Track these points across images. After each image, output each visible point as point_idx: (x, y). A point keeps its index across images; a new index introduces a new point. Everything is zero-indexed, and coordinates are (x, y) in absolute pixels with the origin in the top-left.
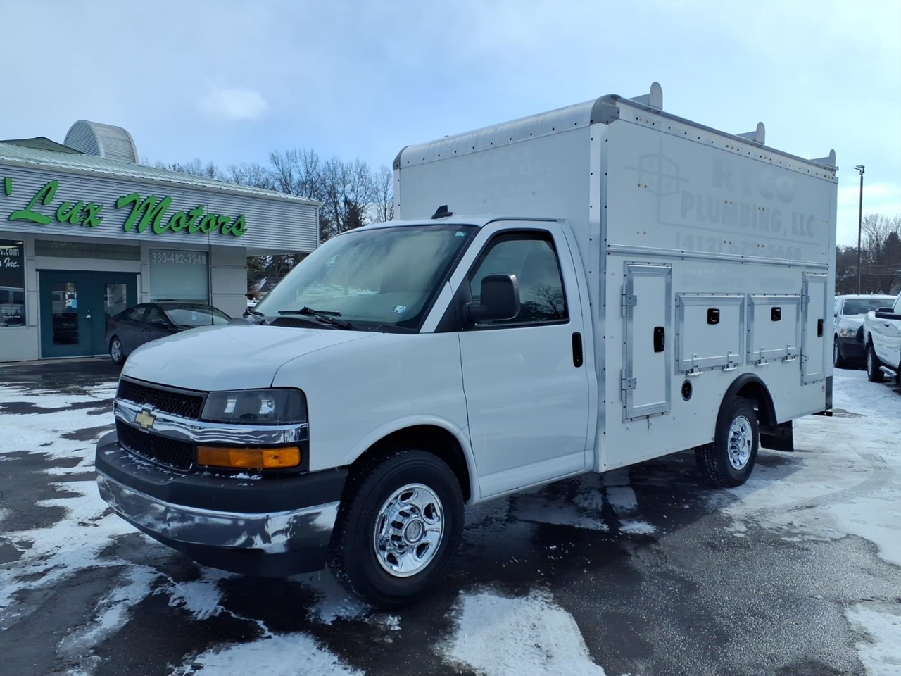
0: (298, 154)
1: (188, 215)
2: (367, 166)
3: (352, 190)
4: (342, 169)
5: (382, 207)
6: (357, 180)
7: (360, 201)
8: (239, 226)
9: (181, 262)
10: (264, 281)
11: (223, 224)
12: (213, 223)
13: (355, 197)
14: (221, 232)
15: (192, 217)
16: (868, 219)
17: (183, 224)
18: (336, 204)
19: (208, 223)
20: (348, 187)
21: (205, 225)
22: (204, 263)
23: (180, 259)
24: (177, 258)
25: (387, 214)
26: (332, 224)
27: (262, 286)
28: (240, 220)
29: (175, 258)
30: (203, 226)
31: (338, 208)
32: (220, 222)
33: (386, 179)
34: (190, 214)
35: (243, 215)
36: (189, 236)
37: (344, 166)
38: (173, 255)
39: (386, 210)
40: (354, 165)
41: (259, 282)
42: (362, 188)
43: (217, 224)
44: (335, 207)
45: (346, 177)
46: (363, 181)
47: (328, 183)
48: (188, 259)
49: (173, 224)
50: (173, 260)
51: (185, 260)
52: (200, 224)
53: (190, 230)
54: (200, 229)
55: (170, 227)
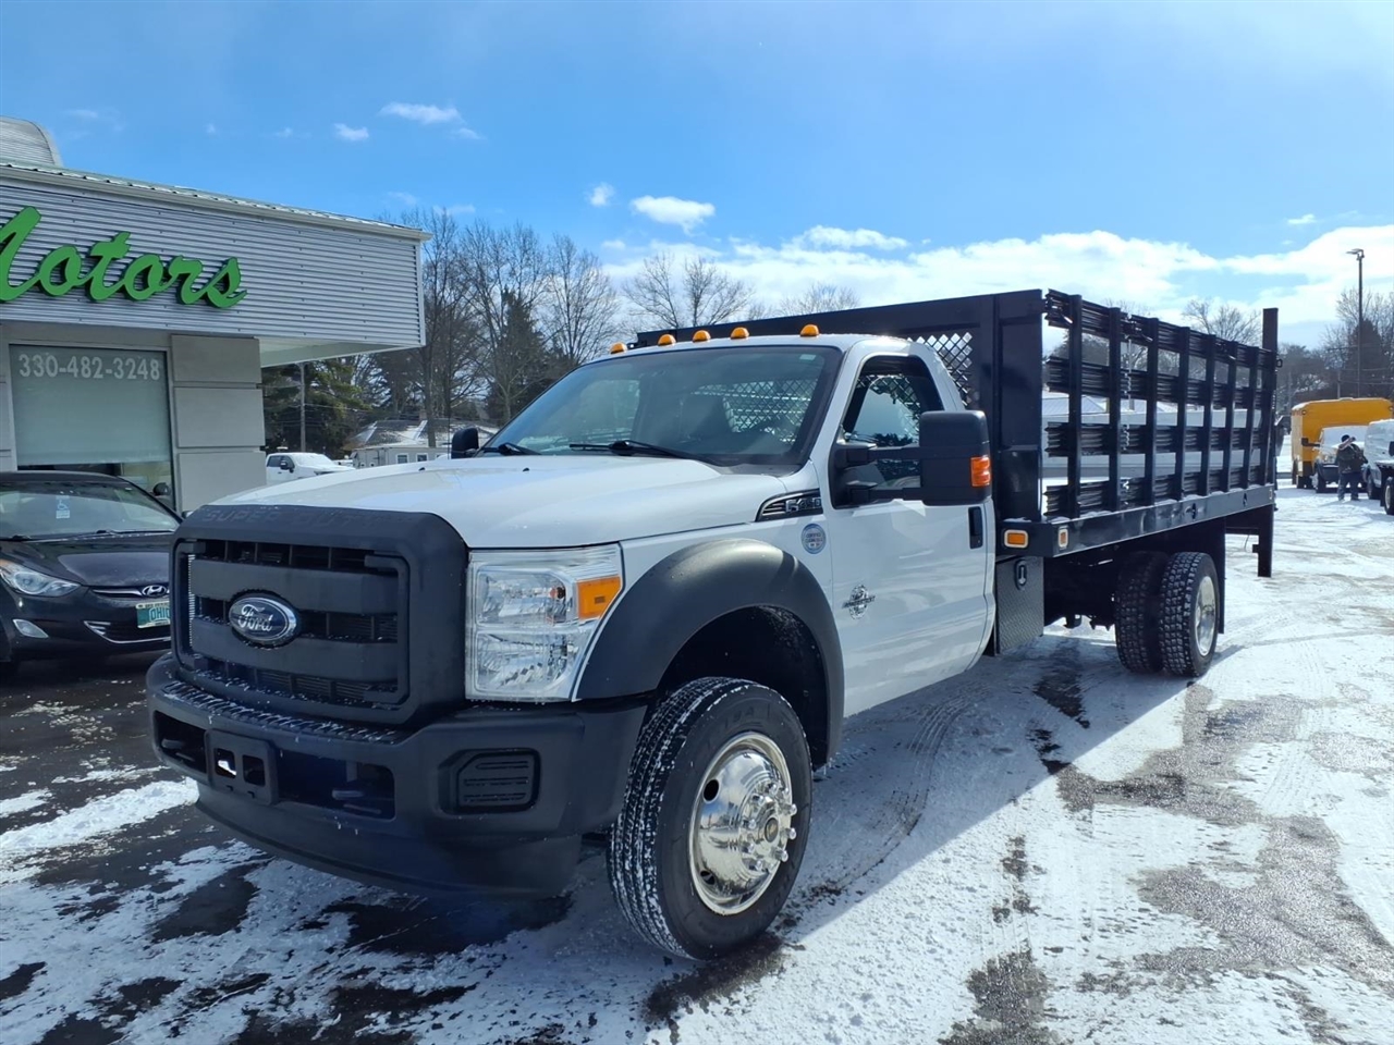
0: (421, 217)
1: (88, 255)
2: (535, 234)
3: (512, 273)
4: (493, 240)
5: (561, 300)
6: (518, 257)
7: (526, 292)
8: (225, 283)
9: (98, 375)
10: (373, 428)
11: (183, 278)
12: (155, 277)
13: (517, 285)
14: (179, 300)
15: (98, 259)
16: (1348, 296)
17: (74, 275)
18: (487, 301)
19: (145, 273)
20: (506, 268)
21: (136, 283)
22: (156, 378)
23: (95, 368)
24: (85, 367)
25: (571, 311)
26: (483, 334)
27: (370, 435)
28: (227, 269)
29: (80, 367)
30: (129, 282)
31: (490, 305)
32: (174, 272)
33: (565, 254)
34: (93, 253)
35: (235, 258)
36: (94, 307)
37: (496, 235)
38: (74, 359)
39: (568, 305)
40: (513, 232)
41: (366, 429)
42: (527, 269)
43: (167, 277)
44: (486, 303)
45: (501, 253)
46: (528, 259)
47: (472, 264)
48: (115, 370)
49: (45, 277)
50: (75, 370)
51: (109, 371)
52: (121, 277)
53: (95, 292)
54: (123, 290)
55: (39, 284)
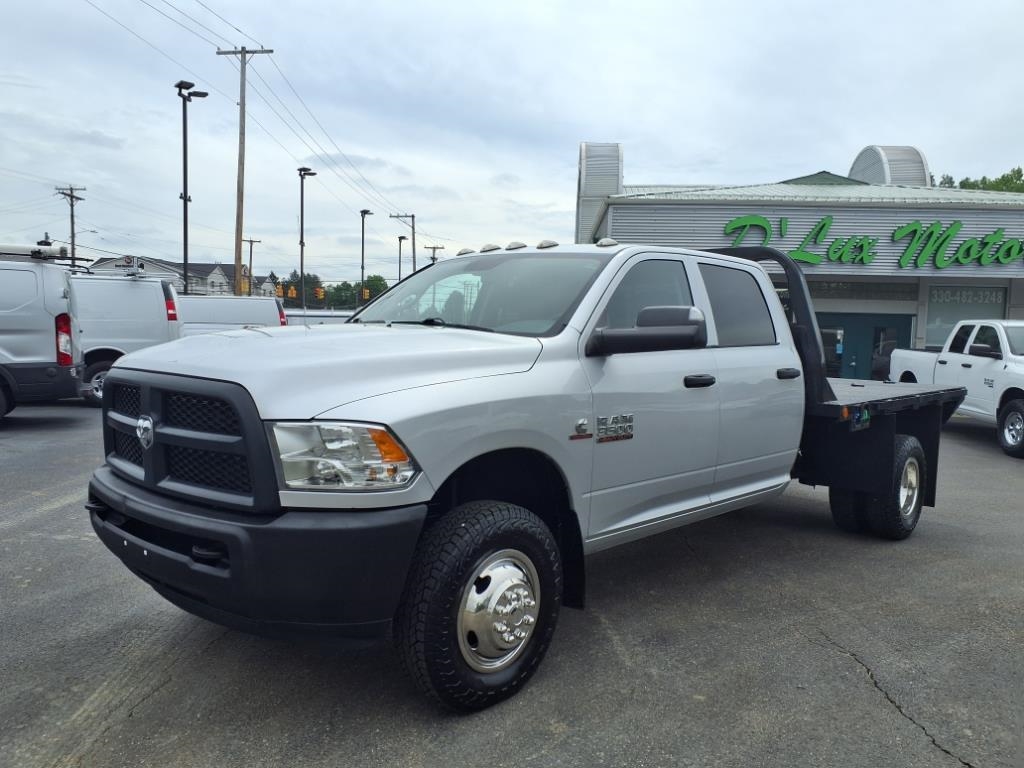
1: (982, 242)
9: (970, 301)
12: (1015, 250)
15: (987, 244)
17: (974, 254)
19: (1010, 249)
21: (1004, 255)
22: (1000, 302)
23: (968, 297)
24: (964, 296)
29: (961, 296)
30: (1001, 254)
34: (985, 241)
36: (981, 268)
38: (959, 293)
43: (1021, 250)
48: (979, 297)
49: (960, 256)
50: (958, 299)
51: (975, 299)
52: (997, 252)
53: (983, 261)
54: (997, 259)
55: (957, 259)
